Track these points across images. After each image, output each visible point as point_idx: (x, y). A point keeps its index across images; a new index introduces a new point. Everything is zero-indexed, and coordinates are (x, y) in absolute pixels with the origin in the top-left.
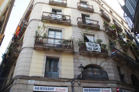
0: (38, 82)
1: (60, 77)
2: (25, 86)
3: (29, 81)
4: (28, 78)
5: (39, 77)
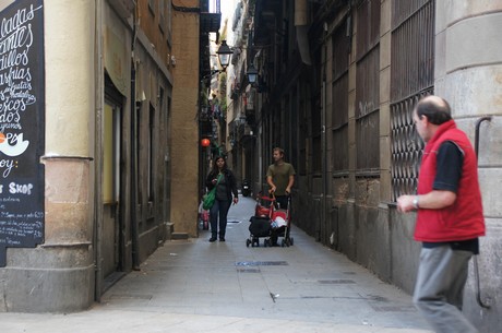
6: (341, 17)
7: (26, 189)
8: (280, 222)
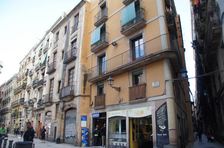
6: (217, 101)
7: (166, 135)
8: (213, 138)
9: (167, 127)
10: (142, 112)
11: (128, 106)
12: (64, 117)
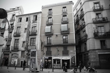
0: (99, 51)
1: (107, 48)
2: (95, 53)
3: (96, 51)
4: (95, 50)
5: (99, 49)
9: (75, 62)
10: (67, 58)
11: (62, 56)
12: (27, 57)
